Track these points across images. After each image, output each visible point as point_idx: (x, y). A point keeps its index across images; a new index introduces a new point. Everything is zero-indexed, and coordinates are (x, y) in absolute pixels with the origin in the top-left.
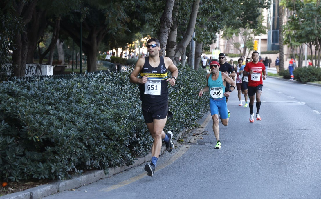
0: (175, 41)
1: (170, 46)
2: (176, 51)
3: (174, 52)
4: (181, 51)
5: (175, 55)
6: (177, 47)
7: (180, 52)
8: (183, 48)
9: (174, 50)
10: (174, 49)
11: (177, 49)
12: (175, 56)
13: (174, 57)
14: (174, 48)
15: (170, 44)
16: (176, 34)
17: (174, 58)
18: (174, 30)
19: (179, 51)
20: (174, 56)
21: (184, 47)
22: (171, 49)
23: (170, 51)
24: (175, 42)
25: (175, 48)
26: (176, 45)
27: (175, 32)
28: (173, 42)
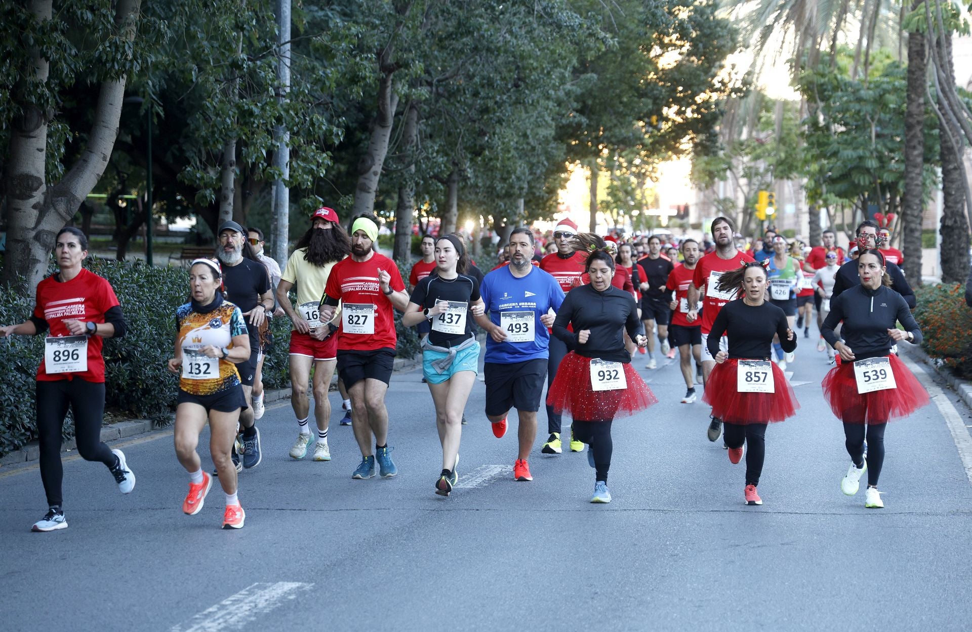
0: (36, 174)
1: (18, 192)
2: (42, 210)
3: (35, 213)
4: (62, 207)
5: (38, 222)
6: (46, 194)
7: (59, 214)
8: (71, 198)
9: (34, 207)
10: (33, 201)
11: (45, 202)
12: (40, 227)
13: (33, 229)
14: (32, 197)
15: (15, 183)
16: (41, 150)
17: (33, 233)
18: (32, 134)
19: (55, 209)
20: (33, 226)
21: (74, 196)
22: (21, 201)
23: (18, 210)
24: (38, 179)
25: (38, 196)
26: (43, 188)
27: (32, 140)
28: (29, 177)
